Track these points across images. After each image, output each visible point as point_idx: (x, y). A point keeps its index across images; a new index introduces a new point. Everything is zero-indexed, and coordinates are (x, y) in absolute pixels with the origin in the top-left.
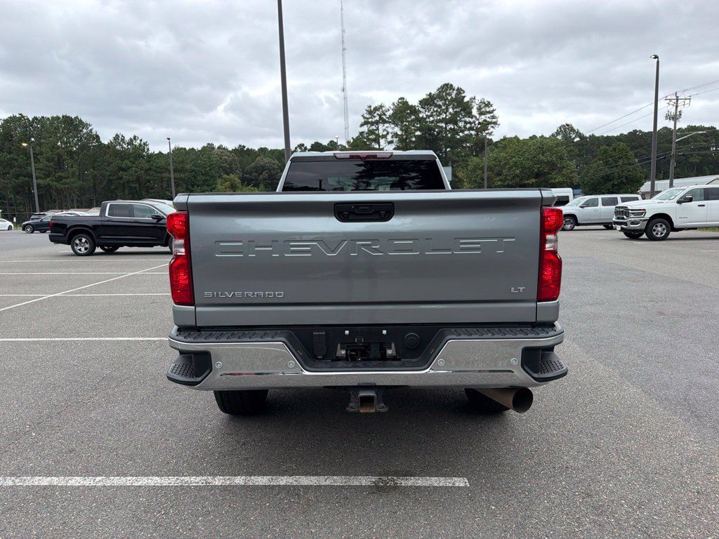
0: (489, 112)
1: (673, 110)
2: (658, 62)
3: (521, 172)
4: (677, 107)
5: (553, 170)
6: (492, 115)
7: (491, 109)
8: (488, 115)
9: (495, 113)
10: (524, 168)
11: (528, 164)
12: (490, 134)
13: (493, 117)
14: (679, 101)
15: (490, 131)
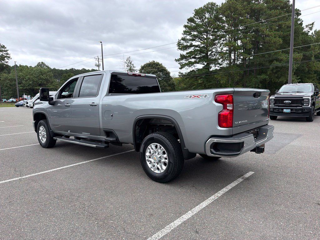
0: (5, 51)
1: (98, 63)
2: (102, 44)
3: (32, 83)
4: (99, 62)
5: (48, 83)
6: (6, 52)
7: (6, 49)
8: (5, 53)
9: (8, 52)
10: (34, 81)
11: (35, 79)
12: (7, 62)
13: (7, 54)
14: (99, 60)
15: (6, 61)
